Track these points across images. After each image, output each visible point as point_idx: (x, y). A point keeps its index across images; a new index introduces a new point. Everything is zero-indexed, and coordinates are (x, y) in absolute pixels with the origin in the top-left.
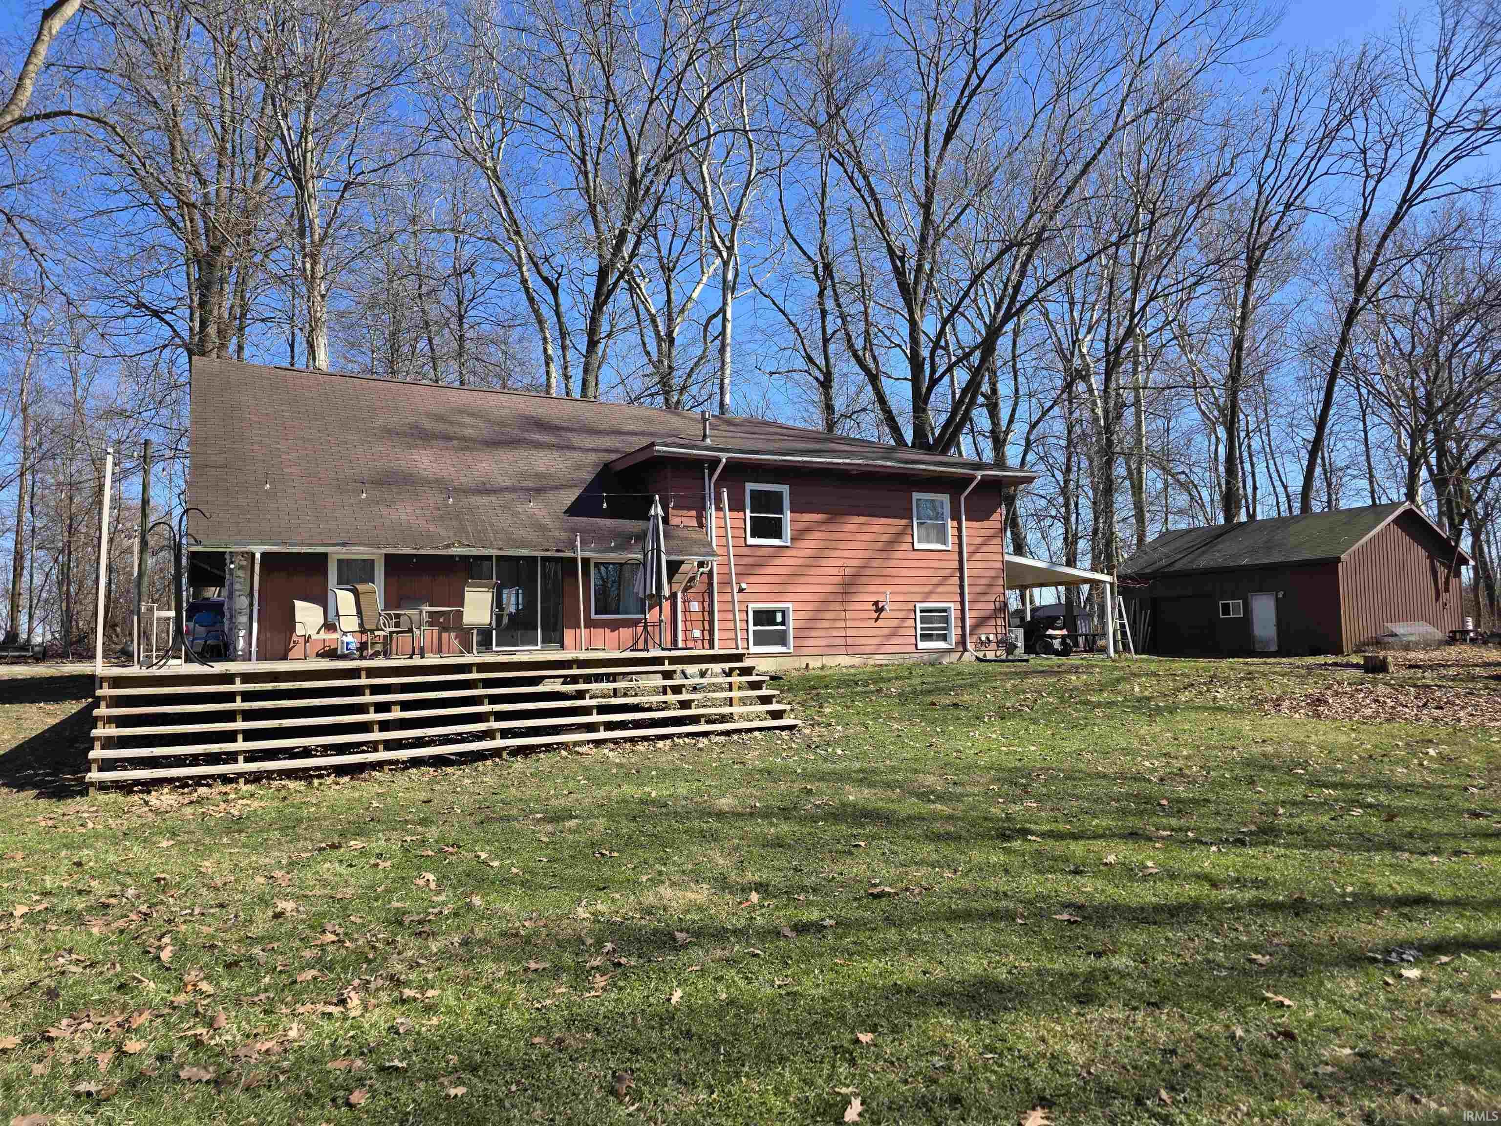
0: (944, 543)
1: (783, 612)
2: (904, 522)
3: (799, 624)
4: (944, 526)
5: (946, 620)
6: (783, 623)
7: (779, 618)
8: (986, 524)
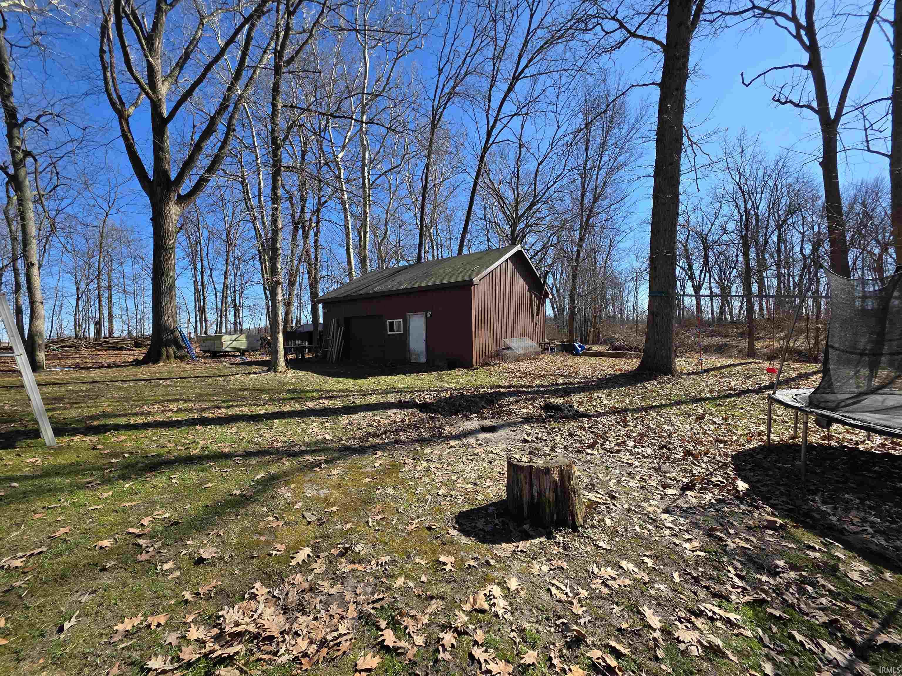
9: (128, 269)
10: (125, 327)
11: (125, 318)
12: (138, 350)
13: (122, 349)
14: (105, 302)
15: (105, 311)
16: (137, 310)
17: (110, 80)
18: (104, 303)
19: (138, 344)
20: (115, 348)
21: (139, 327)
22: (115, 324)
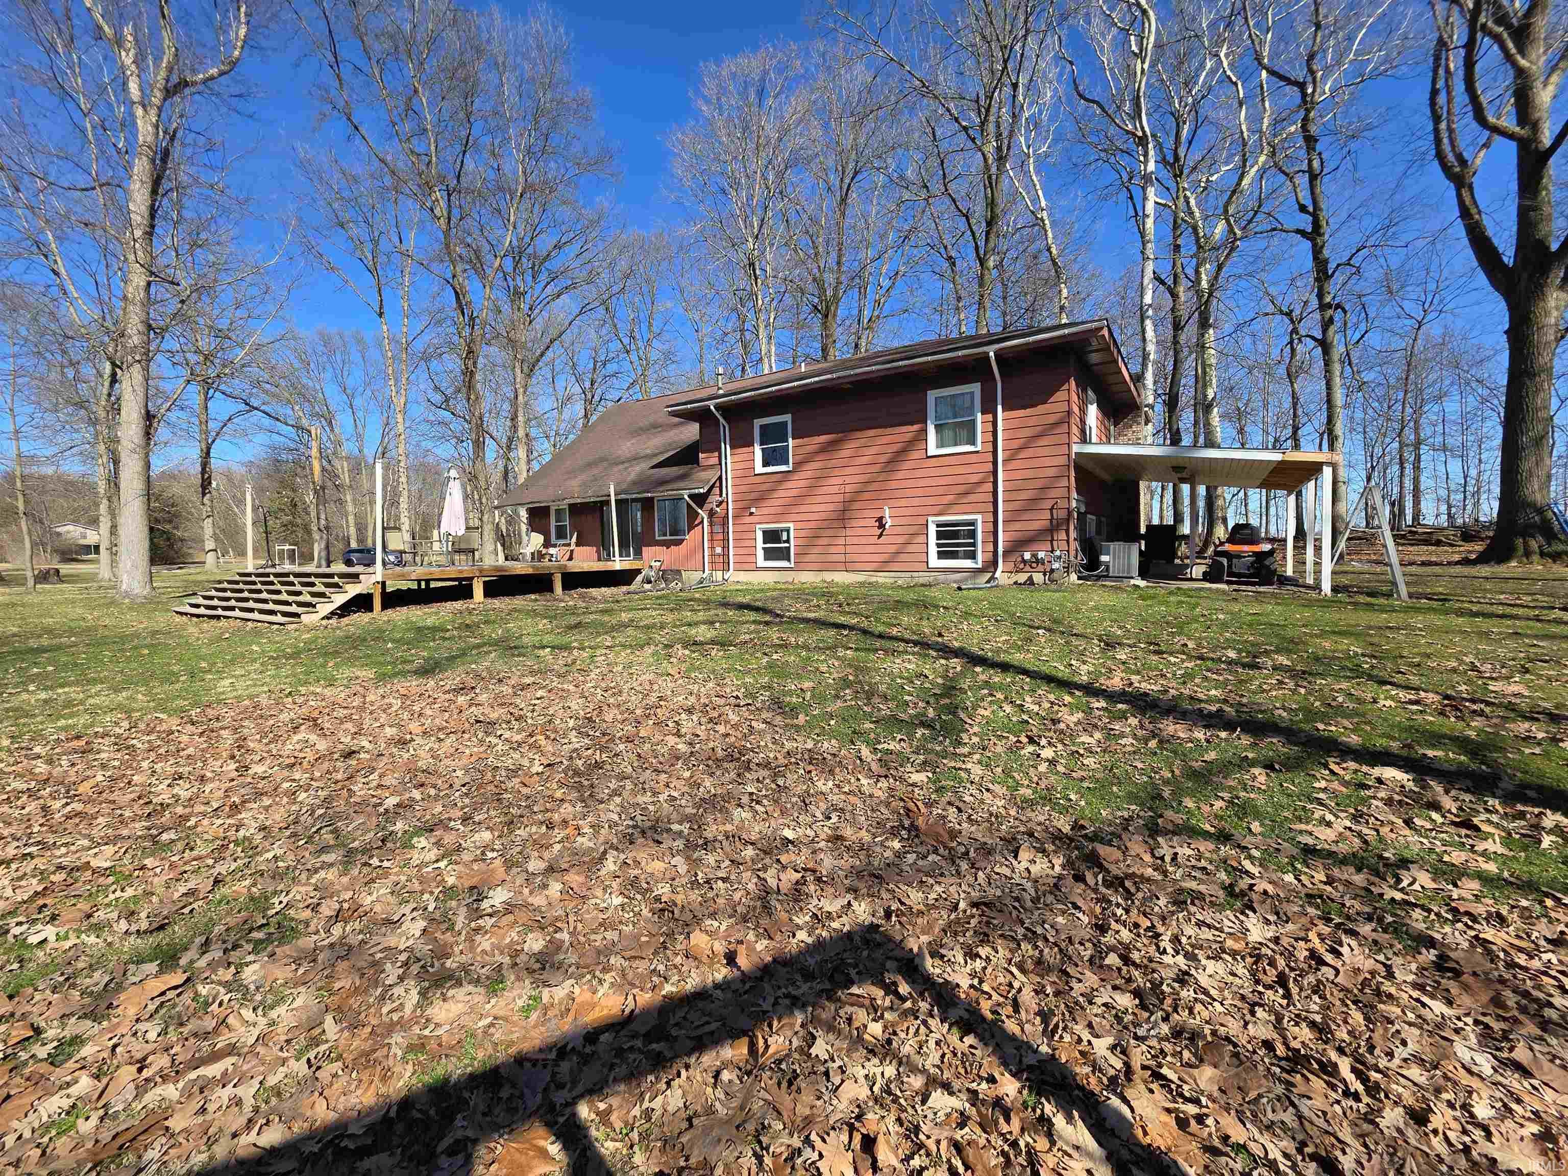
0: (973, 443)
1: (788, 531)
2: (916, 427)
3: (800, 542)
4: (973, 422)
5: (972, 534)
6: (788, 541)
7: (785, 537)
8: (1041, 409)
9: (1452, 407)
10: (1444, 508)
11: (1443, 493)
12: (1468, 547)
13: (1438, 543)
14: (1409, 468)
15: (1408, 484)
16: (1465, 477)
17: (1445, 135)
18: (1407, 471)
19: (1468, 535)
20: (1427, 542)
21: (1469, 507)
22: (1423, 505)
